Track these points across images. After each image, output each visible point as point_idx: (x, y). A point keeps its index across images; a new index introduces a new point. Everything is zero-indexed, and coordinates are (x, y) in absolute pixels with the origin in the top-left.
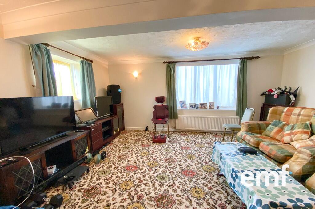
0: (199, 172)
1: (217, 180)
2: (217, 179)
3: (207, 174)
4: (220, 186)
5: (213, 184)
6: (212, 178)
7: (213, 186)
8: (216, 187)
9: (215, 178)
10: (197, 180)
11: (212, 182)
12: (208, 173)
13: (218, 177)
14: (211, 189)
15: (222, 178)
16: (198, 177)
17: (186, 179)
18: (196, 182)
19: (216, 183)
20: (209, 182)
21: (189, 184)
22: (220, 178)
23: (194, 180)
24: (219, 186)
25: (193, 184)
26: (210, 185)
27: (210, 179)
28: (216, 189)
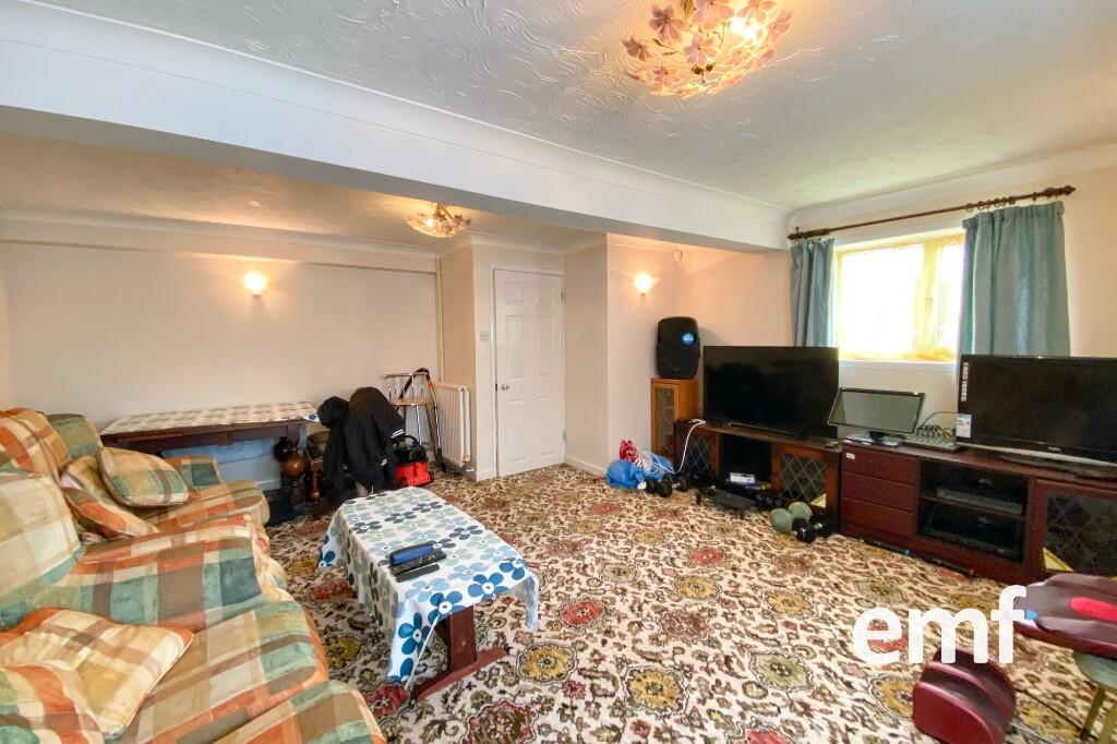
0: (562, 632)
1: (500, 630)
2: (501, 635)
3: (539, 637)
4: (487, 619)
5: (506, 615)
6: (518, 629)
7: (504, 609)
8: (496, 611)
9: (510, 636)
10: (548, 607)
11: (511, 620)
12: (536, 640)
13: (501, 641)
14: (504, 601)
15: (491, 645)
16: (550, 613)
17: (573, 595)
18: (548, 600)
19: (500, 622)
20: (516, 615)
21: (555, 588)
22: (497, 642)
23: (554, 601)
24: (491, 616)
25: (549, 592)
26: (512, 607)
27: (519, 625)
28: (495, 606)
